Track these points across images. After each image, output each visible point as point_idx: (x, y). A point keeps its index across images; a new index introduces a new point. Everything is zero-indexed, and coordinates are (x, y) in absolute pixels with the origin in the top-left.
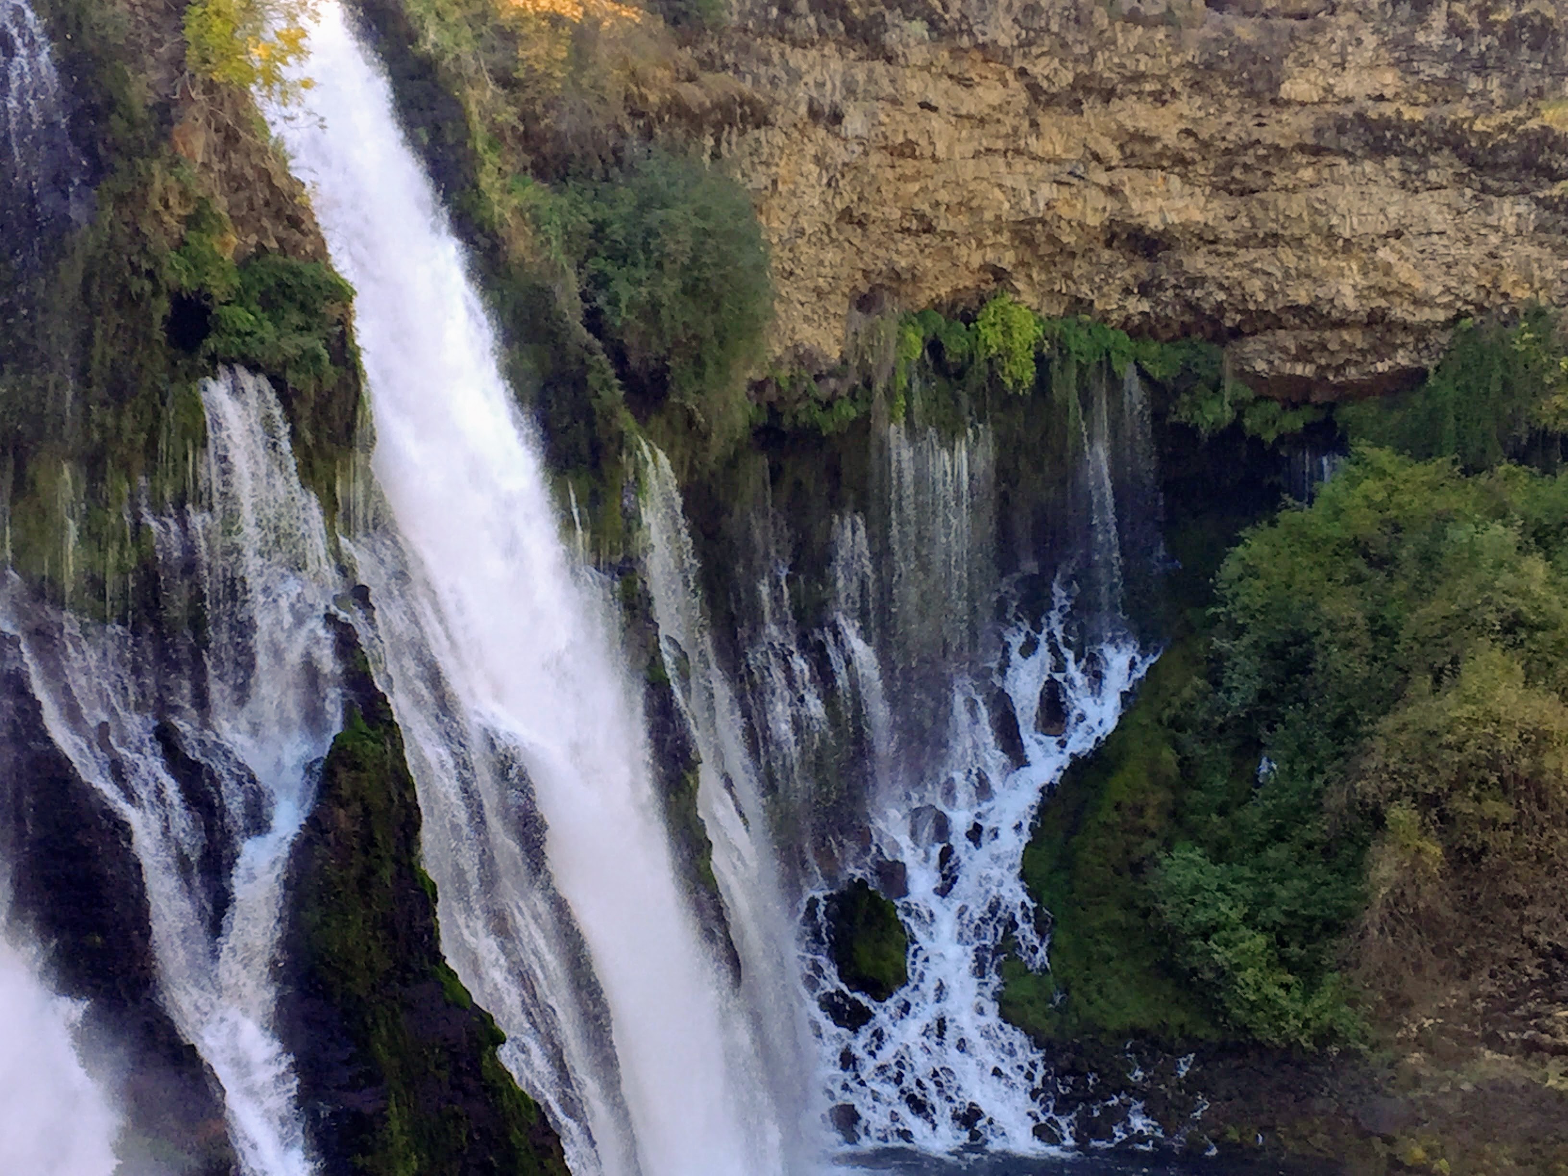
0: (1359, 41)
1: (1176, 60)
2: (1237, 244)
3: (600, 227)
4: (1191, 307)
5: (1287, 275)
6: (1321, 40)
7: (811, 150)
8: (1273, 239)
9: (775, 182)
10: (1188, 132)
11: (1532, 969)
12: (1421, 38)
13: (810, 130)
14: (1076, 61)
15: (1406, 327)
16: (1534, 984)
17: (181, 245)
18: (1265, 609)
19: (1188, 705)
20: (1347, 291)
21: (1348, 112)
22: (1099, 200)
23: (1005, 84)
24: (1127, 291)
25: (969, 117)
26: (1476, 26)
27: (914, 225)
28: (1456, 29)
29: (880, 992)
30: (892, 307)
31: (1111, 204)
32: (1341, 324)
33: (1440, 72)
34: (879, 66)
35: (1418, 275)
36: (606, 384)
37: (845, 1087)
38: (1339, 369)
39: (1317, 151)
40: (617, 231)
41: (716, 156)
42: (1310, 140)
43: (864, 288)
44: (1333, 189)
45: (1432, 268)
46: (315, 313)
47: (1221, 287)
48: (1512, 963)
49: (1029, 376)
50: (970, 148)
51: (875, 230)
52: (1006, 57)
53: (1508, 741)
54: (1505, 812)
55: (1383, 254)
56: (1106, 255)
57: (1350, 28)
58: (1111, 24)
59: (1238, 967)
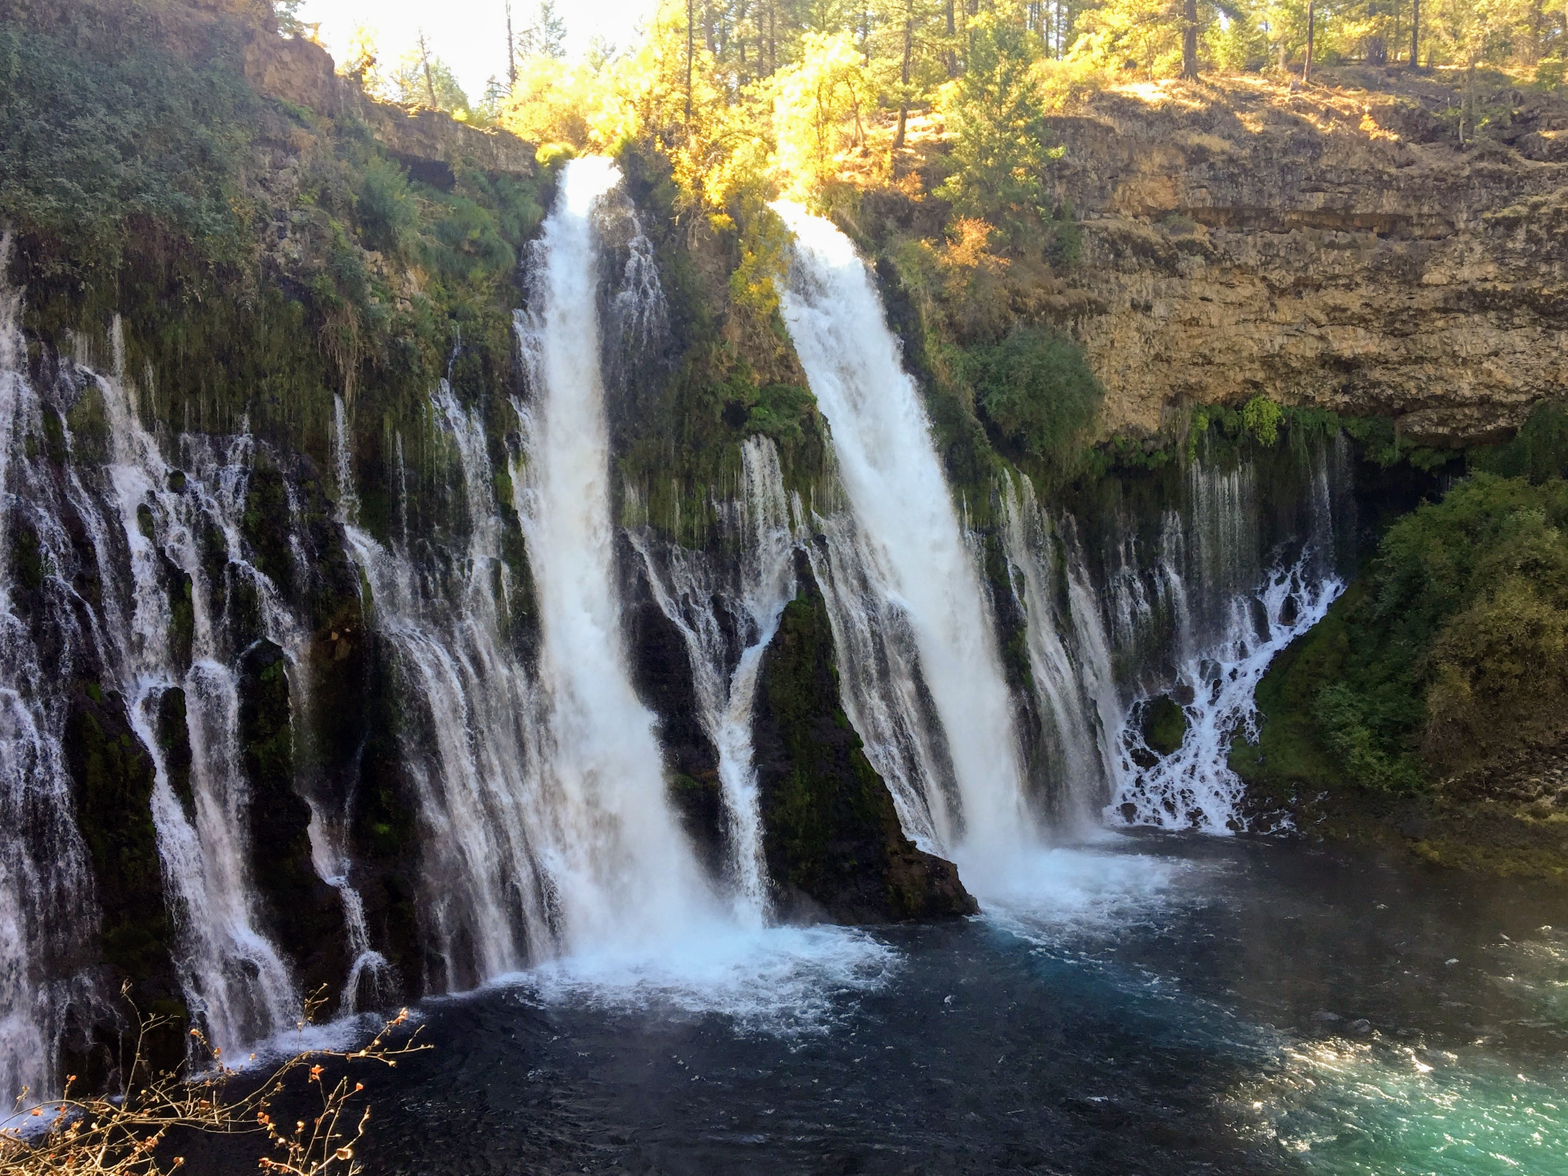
0: (1472, 250)
1: (1358, 267)
2: (1400, 363)
3: (985, 366)
4: (1372, 398)
5: (1429, 377)
6: (1448, 250)
7: (1134, 325)
8: (1420, 360)
9: (1112, 342)
10: (1367, 305)
11: (1522, 755)
12: (1510, 245)
13: (1133, 314)
14: (1297, 270)
15: (1503, 405)
16: (1522, 763)
17: (729, 380)
18: (1405, 559)
19: (1359, 610)
20: (1465, 386)
21: (1464, 288)
22: (1316, 344)
23: (1254, 285)
24: (1335, 391)
25: (1232, 303)
26: (1545, 237)
27: (1200, 360)
28: (1531, 238)
29: (1165, 750)
30: (1188, 403)
31: (1321, 345)
32: (1462, 405)
33: (1522, 264)
34: (1176, 281)
35: (1509, 376)
36: (983, 442)
37: (1134, 795)
38: (1464, 429)
39: (1445, 311)
40: (993, 368)
41: (1074, 331)
42: (1441, 305)
43: (1172, 394)
44: (1455, 331)
45: (1517, 372)
46: (796, 409)
47: (1390, 387)
48: (1511, 751)
49: (1273, 437)
50: (1233, 320)
51: (1176, 365)
52: (1254, 271)
53: (1519, 630)
54: (1517, 669)
55: (1486, 365)
56: (1321, 372)
57: (1466, 243)
58: (1318, 249)
59: (1353, 746)
